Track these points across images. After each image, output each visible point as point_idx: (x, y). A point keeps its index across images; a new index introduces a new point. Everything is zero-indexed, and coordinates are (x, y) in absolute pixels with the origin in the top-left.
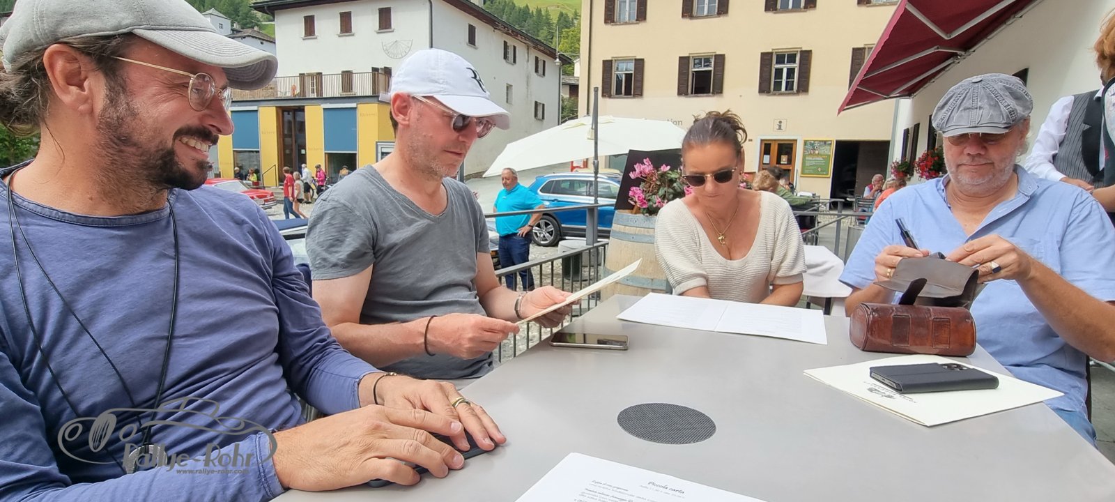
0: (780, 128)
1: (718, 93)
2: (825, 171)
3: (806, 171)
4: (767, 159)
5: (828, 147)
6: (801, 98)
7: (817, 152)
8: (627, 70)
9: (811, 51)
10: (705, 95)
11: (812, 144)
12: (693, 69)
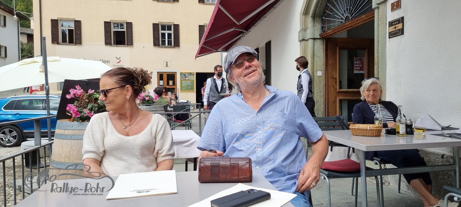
0: (167, 66)
1: (130, 45)
2: (192, 88)
3: (183, 89)
4: (161, 83)
5: (192, 76)
6: (176, 50)
7: (187, 79)
8: (69, 27)
9: (179, 25)
10: (122, 45)
11: (184, 75)
12: (113, 30)
